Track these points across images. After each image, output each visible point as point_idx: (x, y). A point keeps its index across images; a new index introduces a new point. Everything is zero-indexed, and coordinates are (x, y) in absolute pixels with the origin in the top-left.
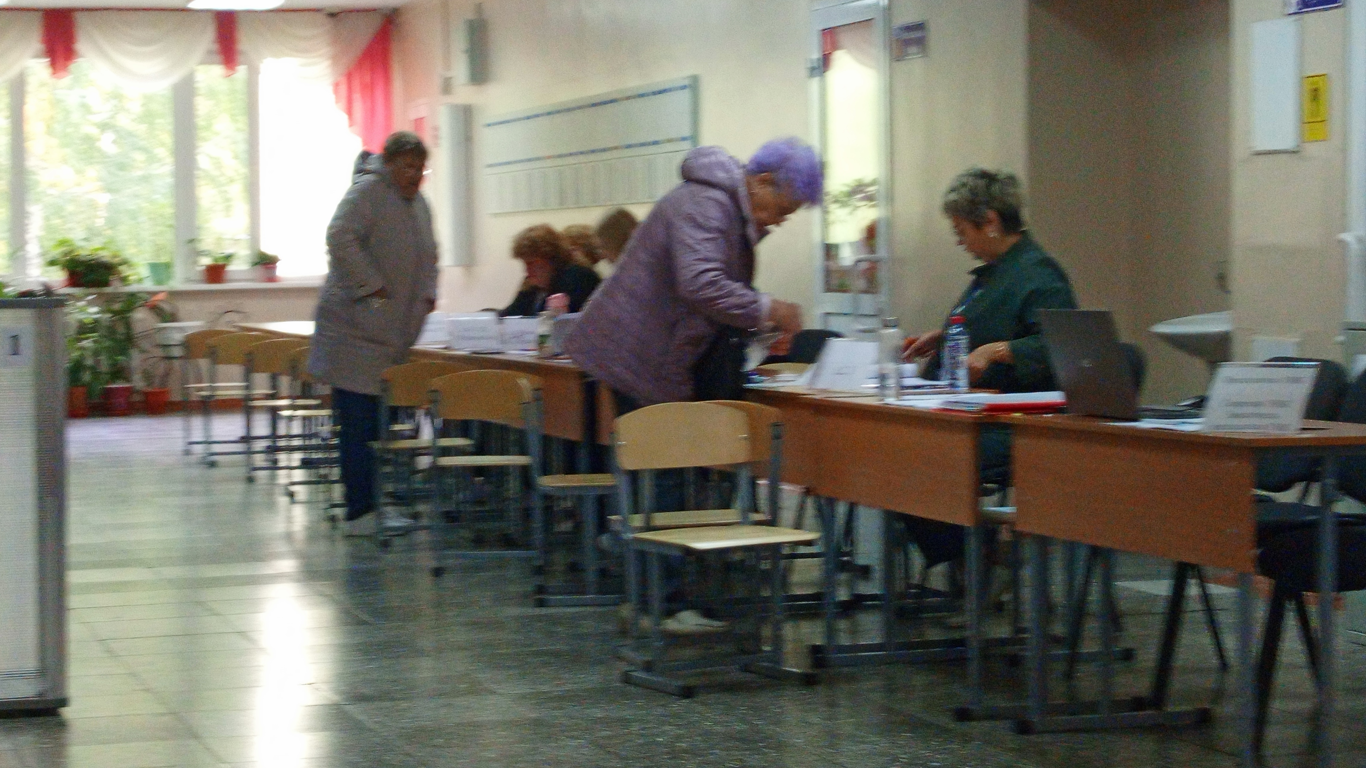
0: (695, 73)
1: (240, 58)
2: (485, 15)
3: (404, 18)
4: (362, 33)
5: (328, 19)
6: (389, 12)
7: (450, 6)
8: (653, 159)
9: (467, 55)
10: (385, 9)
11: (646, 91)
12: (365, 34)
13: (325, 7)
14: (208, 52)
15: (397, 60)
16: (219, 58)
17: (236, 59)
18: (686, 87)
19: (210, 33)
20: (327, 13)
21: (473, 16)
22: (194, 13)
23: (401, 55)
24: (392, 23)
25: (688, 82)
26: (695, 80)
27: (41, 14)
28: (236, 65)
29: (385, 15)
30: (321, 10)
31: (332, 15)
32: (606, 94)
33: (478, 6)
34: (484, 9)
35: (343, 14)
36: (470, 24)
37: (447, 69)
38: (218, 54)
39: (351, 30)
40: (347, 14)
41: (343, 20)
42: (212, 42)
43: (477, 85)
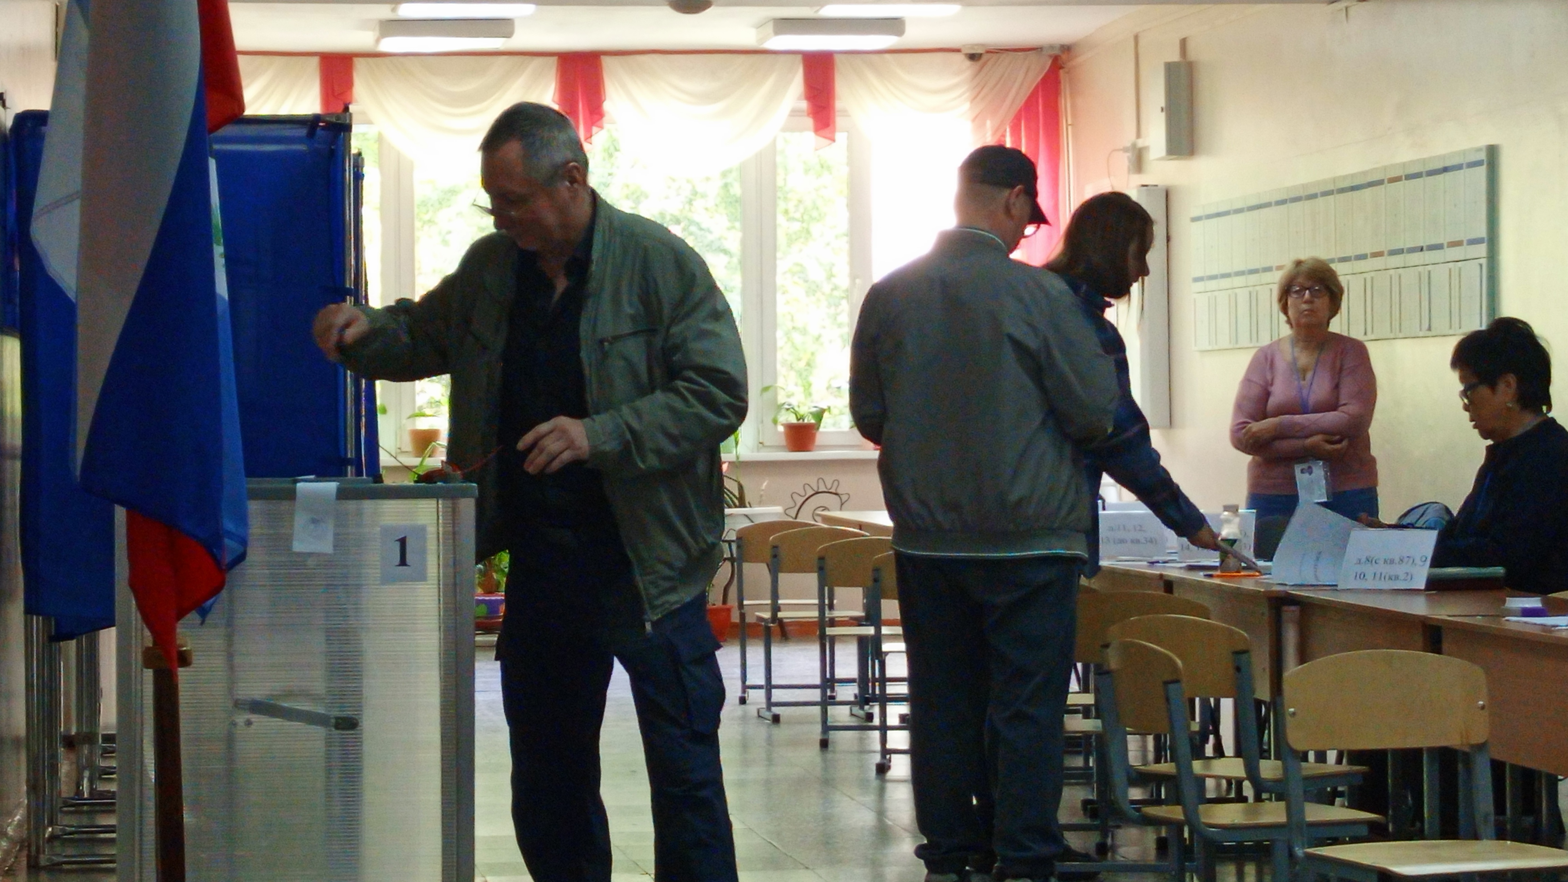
0: (1494, 142)
1: (840, 121)
2: (1192, 55)
3: (1080, 60)
4: (1017, 85)
5: (968, 63)
6: (1056, 52)
7: (1142, 43)
8: (1429, 272)
9: (1167, 114)
10: (1052, 47)
11: (1422, 170)
12: (1022, 84)
13: (964, 46)
14: (794, 113)
15: (1070, 122)
16: (809, 122)
17: (834, 122)
18: (1477, 164)
19: (796, 85)
20: (966, 55)
21: (1174, 57)
22: (773, 56)
23: (1074, 116)
24: (1061, 68)
25: (1483, 156)
26: (1493, 152)
27: (554, 60)
28: (833, 132)
29: (1050, 56)
30: (958, 51)
31: (973, 57)
32: (1365, 173)
33: (1183, 43)
34: (1191, 46)
35: (989, 55)
36: (1171, 69)
37: (1139, 135)
38: (808, 115)
39: (1000, 78)
40: (995, 56)
41: (990, 64)
42: (799, 99)
43: (1181, 159)
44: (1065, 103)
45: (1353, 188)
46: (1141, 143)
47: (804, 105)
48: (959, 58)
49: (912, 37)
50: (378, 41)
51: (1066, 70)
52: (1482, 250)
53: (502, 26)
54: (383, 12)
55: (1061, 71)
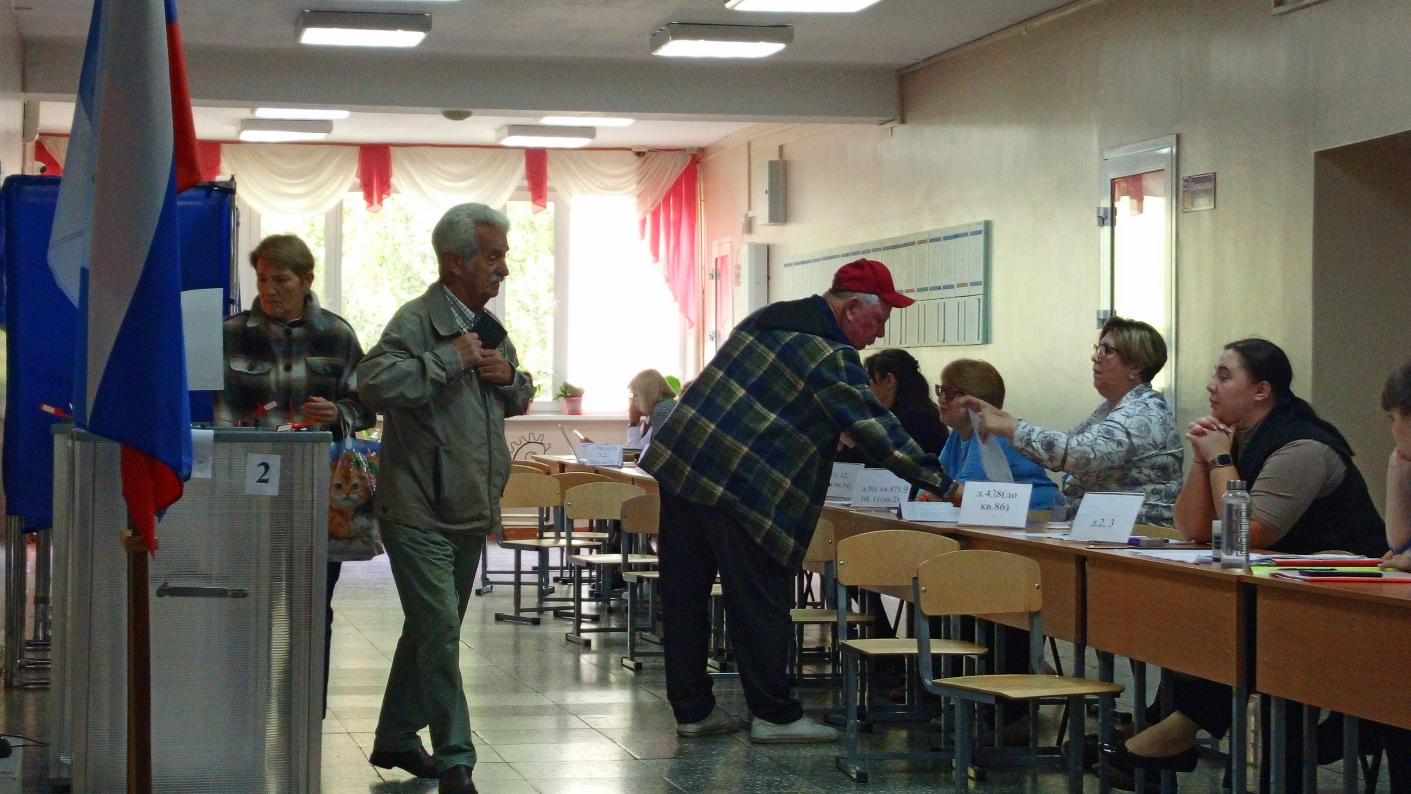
0: (988, 219)
1: (549, 194)
2: (786, 157)
3: (710, 158)
4: (669, 172)
5: (635, 157)
6: (695, 152)
7: (752, 148)
8: (944, 303)
9: (769, 195)
10: (692, 148)
11: (940, 236)
12: (671, 172)
13: (633, 146)
14: (519, 189)
15: (702, 199)
16: (529, 194)
17: (546, 195)
18: (979, 232)
19: (521, 169)
20: (635, 152)
21: (775, 157)
22: (505, 150)
23: (706, 194)
24: (698, 162)
25: (981, 227)
26: (988, 226)
27: (358, 148)
28: (545, 201)
29: (691, 154)
30: (629, 149)
31: (639, 154)
32: (902, 237)
33: (781, 148)
34: (786, 151)
35: (650, 153)
36: (773, 166)
37: (750, 209)
38: (529, 190)
39: (657, 169)
40: (655, 153)
41: (650, 159)
42: (523, 179)
43: (778, 225)
44: (700, 186)
45: (894, 247)
46: (751, 214)
47: (526, 183)
48: (630, 154)
49: (601, 139)
50: (239, 133)
51: (701, 164)
52: (980, 289)
53: (325, 126)
54: (244, 113)
55: (698, 164)
